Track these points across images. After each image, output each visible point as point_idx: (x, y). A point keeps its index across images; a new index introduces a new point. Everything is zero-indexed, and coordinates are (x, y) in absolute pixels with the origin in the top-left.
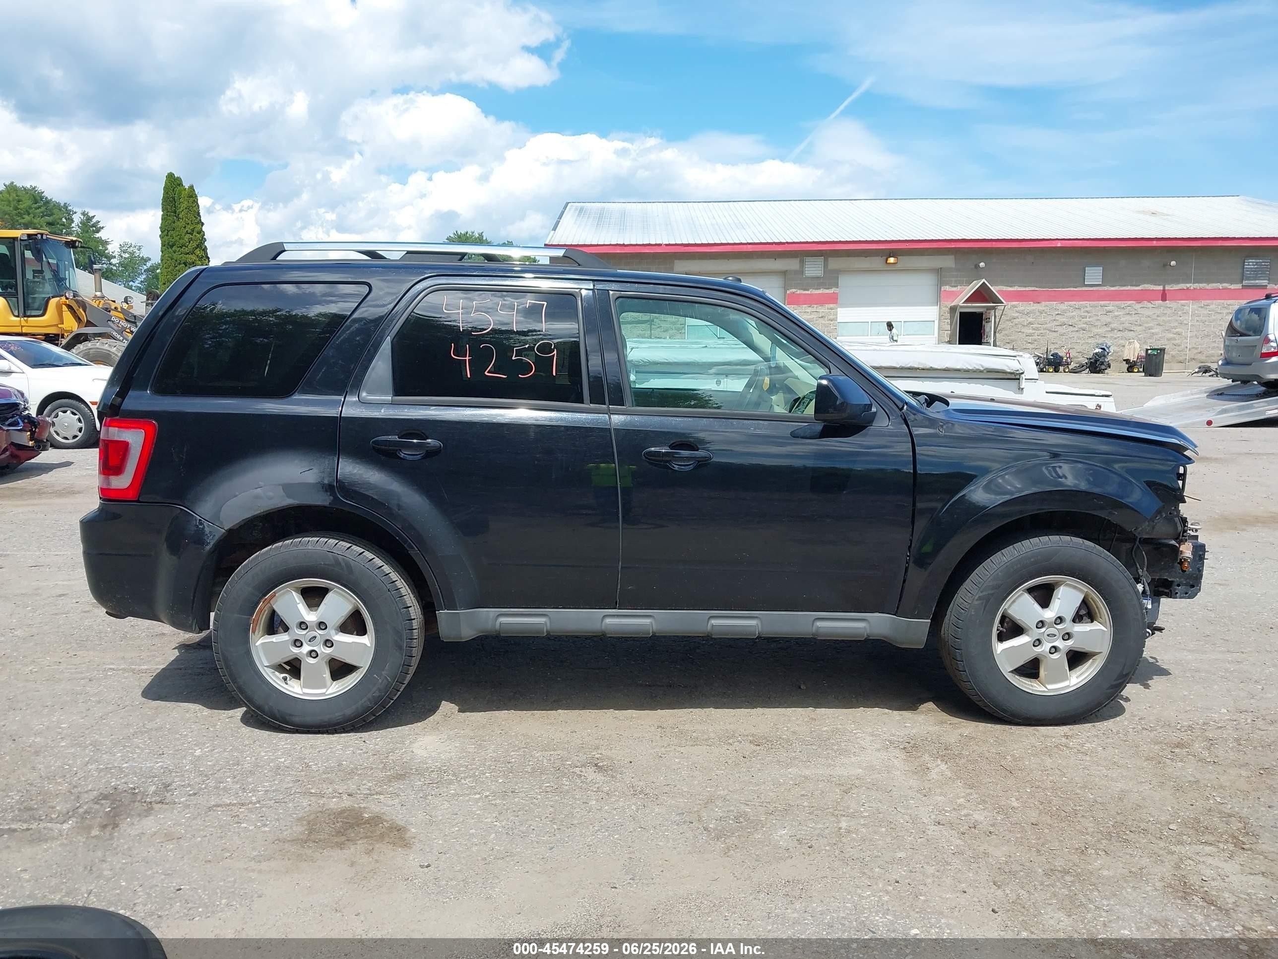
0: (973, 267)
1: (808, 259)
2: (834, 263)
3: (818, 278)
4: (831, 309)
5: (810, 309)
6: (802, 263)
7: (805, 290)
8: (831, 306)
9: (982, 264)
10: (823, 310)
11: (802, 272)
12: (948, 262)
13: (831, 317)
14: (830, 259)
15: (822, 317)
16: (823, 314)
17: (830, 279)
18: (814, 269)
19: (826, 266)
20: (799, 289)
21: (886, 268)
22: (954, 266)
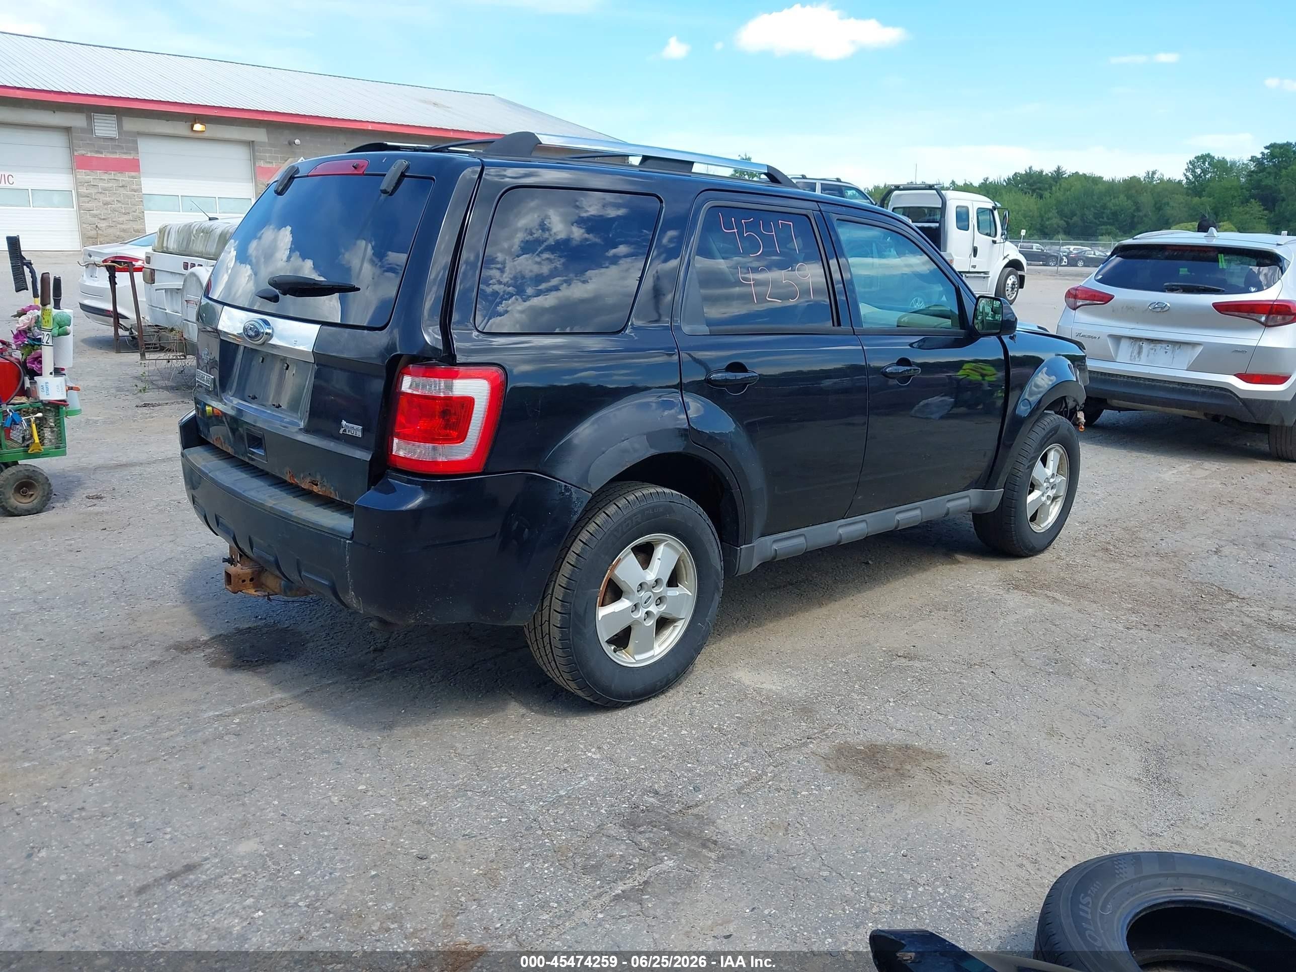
0: (287, 143)
1: (97, 116)
2: (130, 124)
3: (112, 139)
4: (133, 177)
5: (106, 177)
6: (90, 119)
7: (98, 152)
8: (133, 174)
9: (297, 141)
10: (124, 177)
11: (91, 131)
12: (260, 135)
13: (135, 187)
14: (124, 118)
15: (123, 186)
16: (124, 183)
17: (129, 141)
18: (105, 127)
19: (120, 126)
20: (91, 152)
21: (191, 134)
22: (267, 140)
